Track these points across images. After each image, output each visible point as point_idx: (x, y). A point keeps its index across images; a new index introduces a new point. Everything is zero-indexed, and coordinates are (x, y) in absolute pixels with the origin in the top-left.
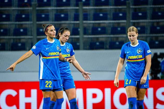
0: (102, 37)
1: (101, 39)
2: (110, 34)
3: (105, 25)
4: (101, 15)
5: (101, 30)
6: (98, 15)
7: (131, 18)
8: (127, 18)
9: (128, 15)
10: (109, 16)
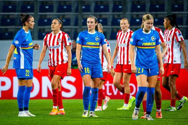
0: (11, 28)
1: (10, 30)
2: (18, 26)
3: (14, 17)
4: (10, 7)
5: (10, 22)
6: (7, 7)
7: (38, 11)
8: (35, 10)
9: (35, 8)
10: (17, 9)
